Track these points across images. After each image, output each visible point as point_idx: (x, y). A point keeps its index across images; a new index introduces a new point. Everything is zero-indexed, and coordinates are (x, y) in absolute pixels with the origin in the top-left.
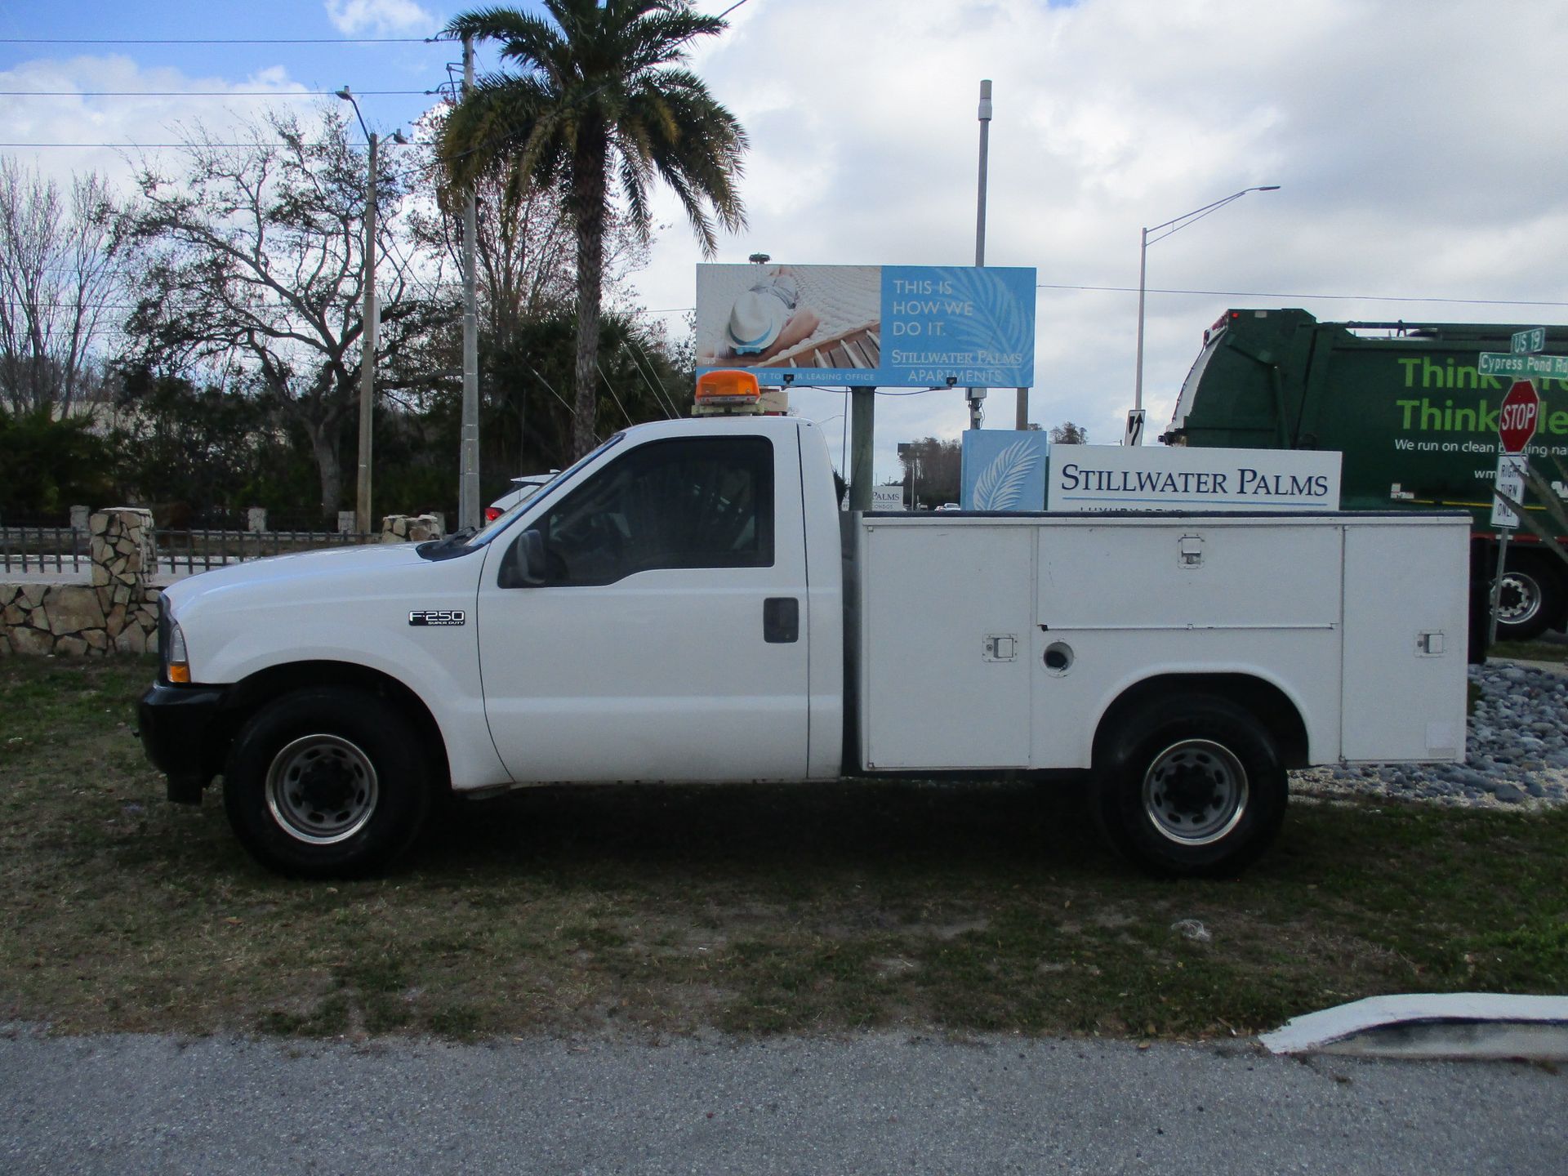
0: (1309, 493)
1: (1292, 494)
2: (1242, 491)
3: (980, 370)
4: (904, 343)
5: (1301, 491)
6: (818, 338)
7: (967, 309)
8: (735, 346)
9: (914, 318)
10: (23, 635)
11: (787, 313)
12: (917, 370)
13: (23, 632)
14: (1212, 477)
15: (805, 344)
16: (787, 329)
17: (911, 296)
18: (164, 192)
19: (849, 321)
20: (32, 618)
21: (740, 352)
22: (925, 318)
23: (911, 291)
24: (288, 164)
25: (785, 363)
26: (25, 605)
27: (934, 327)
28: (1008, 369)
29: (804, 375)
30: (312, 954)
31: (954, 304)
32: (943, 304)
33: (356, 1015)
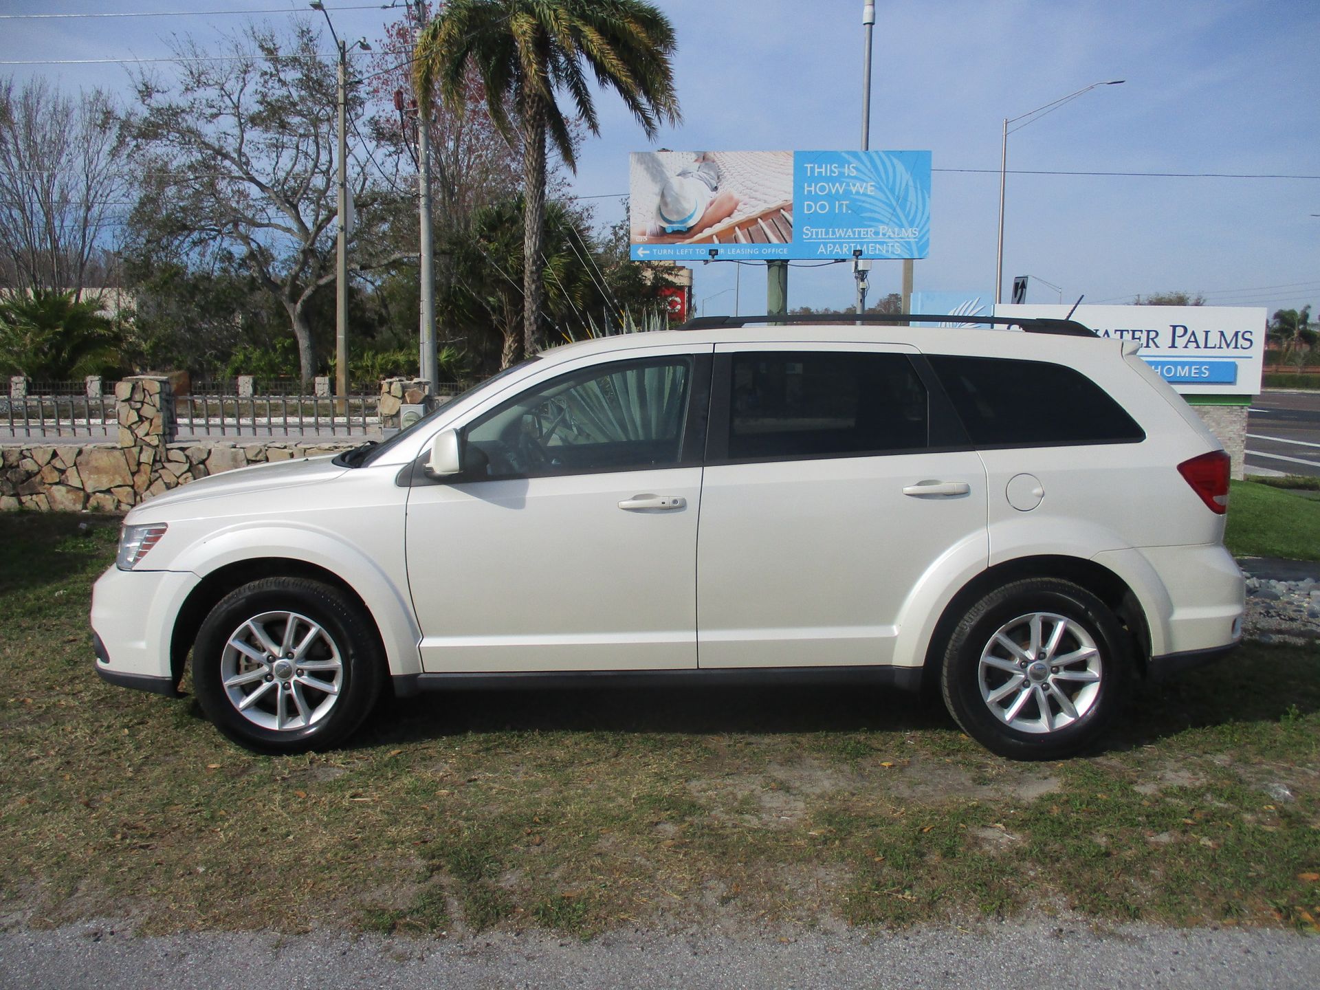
0: (1236, 347)
1: (1220, 347)
2: (1173, 346)
3: (882, 243)
4: (814, 220)
5: (1228, 346)
6: (738, 217)
7: (870, 188)
8: (665, 225)
9: (822, 198)
10: (59, 493)
11: (710, 195)
12: (825, 245)
13: (59, 490)
14: (1145, 333)
15: (726, 223)
16: (710, 210)
17: (821, 178)
18: (158, 100)
19: (765, 202)
20: (67, 477)
21: (669, 231)
22: (830, 197)
23: (820, 173)
24: (266, 73)
25: (709, 239)
26: (59, 464)
27: (841, 205)
28: (906, 242)
29: (726, 251)
30: (392, 831)
31: (858, 184)
32: (848, 185)
33: (455, 907)
